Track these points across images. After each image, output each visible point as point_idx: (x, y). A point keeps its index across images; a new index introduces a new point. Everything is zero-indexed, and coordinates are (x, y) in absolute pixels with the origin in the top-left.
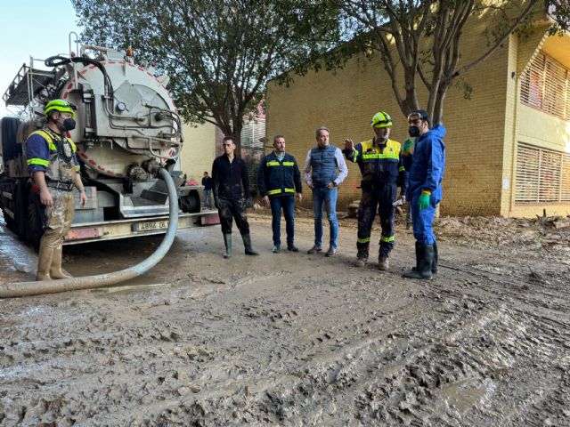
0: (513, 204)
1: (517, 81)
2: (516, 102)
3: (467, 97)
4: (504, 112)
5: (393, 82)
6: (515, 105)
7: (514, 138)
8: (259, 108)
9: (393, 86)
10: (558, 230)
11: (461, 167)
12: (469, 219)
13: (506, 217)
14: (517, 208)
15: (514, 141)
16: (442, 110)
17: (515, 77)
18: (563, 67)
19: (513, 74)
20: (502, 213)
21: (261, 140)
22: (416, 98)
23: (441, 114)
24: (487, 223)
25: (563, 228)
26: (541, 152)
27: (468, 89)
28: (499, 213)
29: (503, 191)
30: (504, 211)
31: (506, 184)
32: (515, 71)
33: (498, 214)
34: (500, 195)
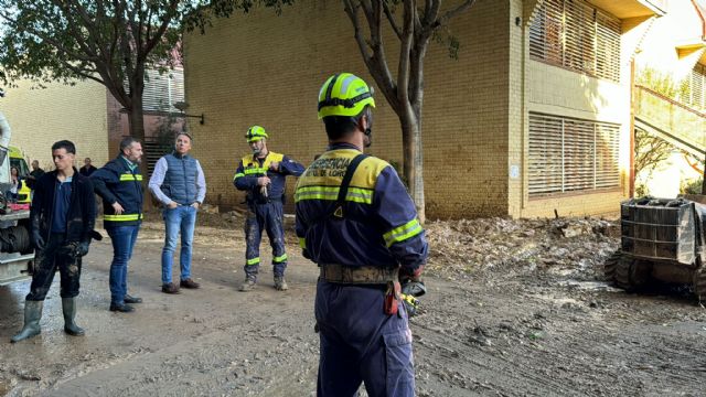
0: (526, 198)
1: (523, 29)
2: (523, 58)
3: (453, 55)
4: (507, 72)
5: (357, 30)
6: (523, 63)
7: (523, 108)
8: (175, 53)
9: (356, 37)
10: (567, 240)
11: (456, 149)
12: (465, 224)
13: (516, 217)
14: (532, 203)
15: (523, 112)
16: (421, 73)
17: (520, 24)
18: (591, 5)
19: (518, 20)
20: (510, 212)
21: (178, 105)
22: (384, 57)
23: (421, 79)
24: (487, 228)
25: (573, 238)
26: (564, 124)
27: (454, 44)
28: (507, 212)
29: (510, 182)
30: (514, 209)
31: (514, 172)
32: (519, 15)
33: (504, 214)
34: (506, 188)
